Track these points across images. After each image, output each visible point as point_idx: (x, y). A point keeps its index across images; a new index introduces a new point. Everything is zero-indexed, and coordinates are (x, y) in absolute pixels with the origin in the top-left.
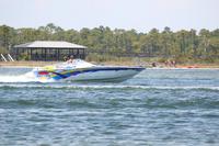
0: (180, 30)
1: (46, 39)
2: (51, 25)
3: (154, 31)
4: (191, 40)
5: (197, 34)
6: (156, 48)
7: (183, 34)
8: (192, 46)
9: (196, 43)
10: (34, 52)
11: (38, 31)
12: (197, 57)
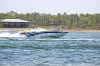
0: (70, 14)
1: (10, 18)
2: (12, 12)
3: (59, 14)
4: (76, 18)
5: (78, 16)
6: (60, 22)
7: (72, 15)
8: (76, 21)
9: (78, 20)
10: (5, 24)
11: (6, 14)
12: (78, 26)
